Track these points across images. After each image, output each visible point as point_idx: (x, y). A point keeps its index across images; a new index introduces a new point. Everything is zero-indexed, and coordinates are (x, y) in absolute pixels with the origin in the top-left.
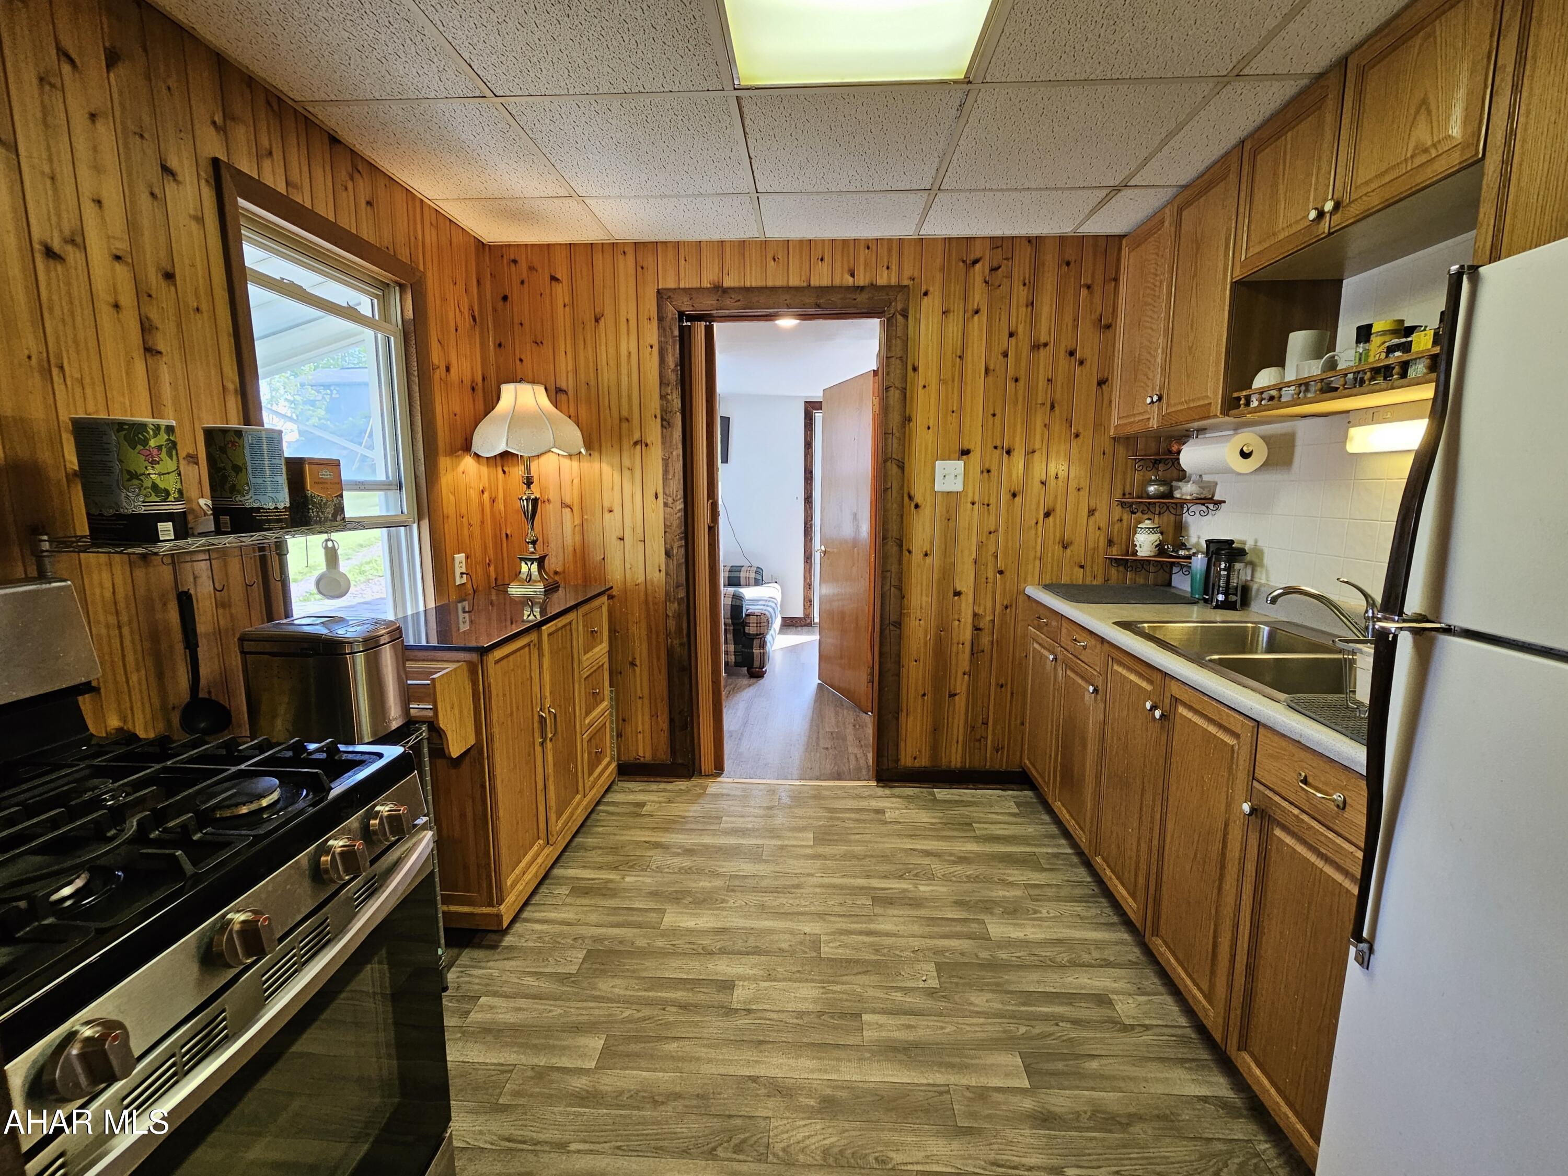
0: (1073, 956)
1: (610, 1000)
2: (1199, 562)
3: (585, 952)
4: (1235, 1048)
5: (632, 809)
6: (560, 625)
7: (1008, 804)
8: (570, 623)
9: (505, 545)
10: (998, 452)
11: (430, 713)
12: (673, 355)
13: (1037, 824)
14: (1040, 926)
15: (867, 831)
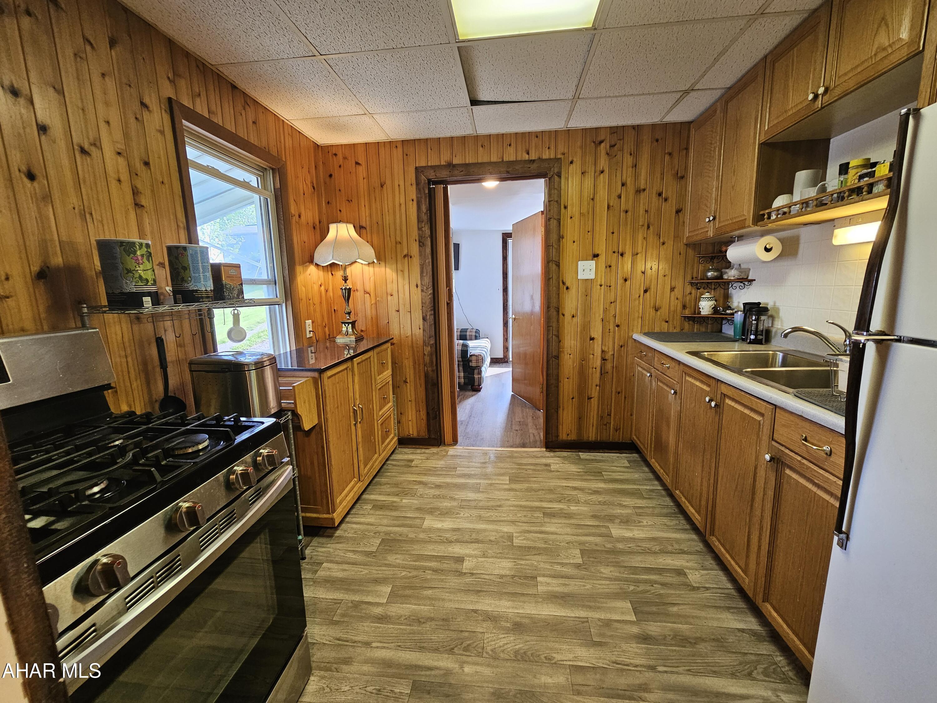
0: (662, 547)
1: (395, 566)
2: (739, 317)
3: (380, 540)
4: (761, 601)
5: (406, 463)
6: (364, 358)
7: (623, 461)
8: (370, 358)
9: (333, 315)
10: (616, 254)
11: (293, 406)
12: (425, 204)
13: (640, 472)
14: (642, 530)
15: (541, 476)
